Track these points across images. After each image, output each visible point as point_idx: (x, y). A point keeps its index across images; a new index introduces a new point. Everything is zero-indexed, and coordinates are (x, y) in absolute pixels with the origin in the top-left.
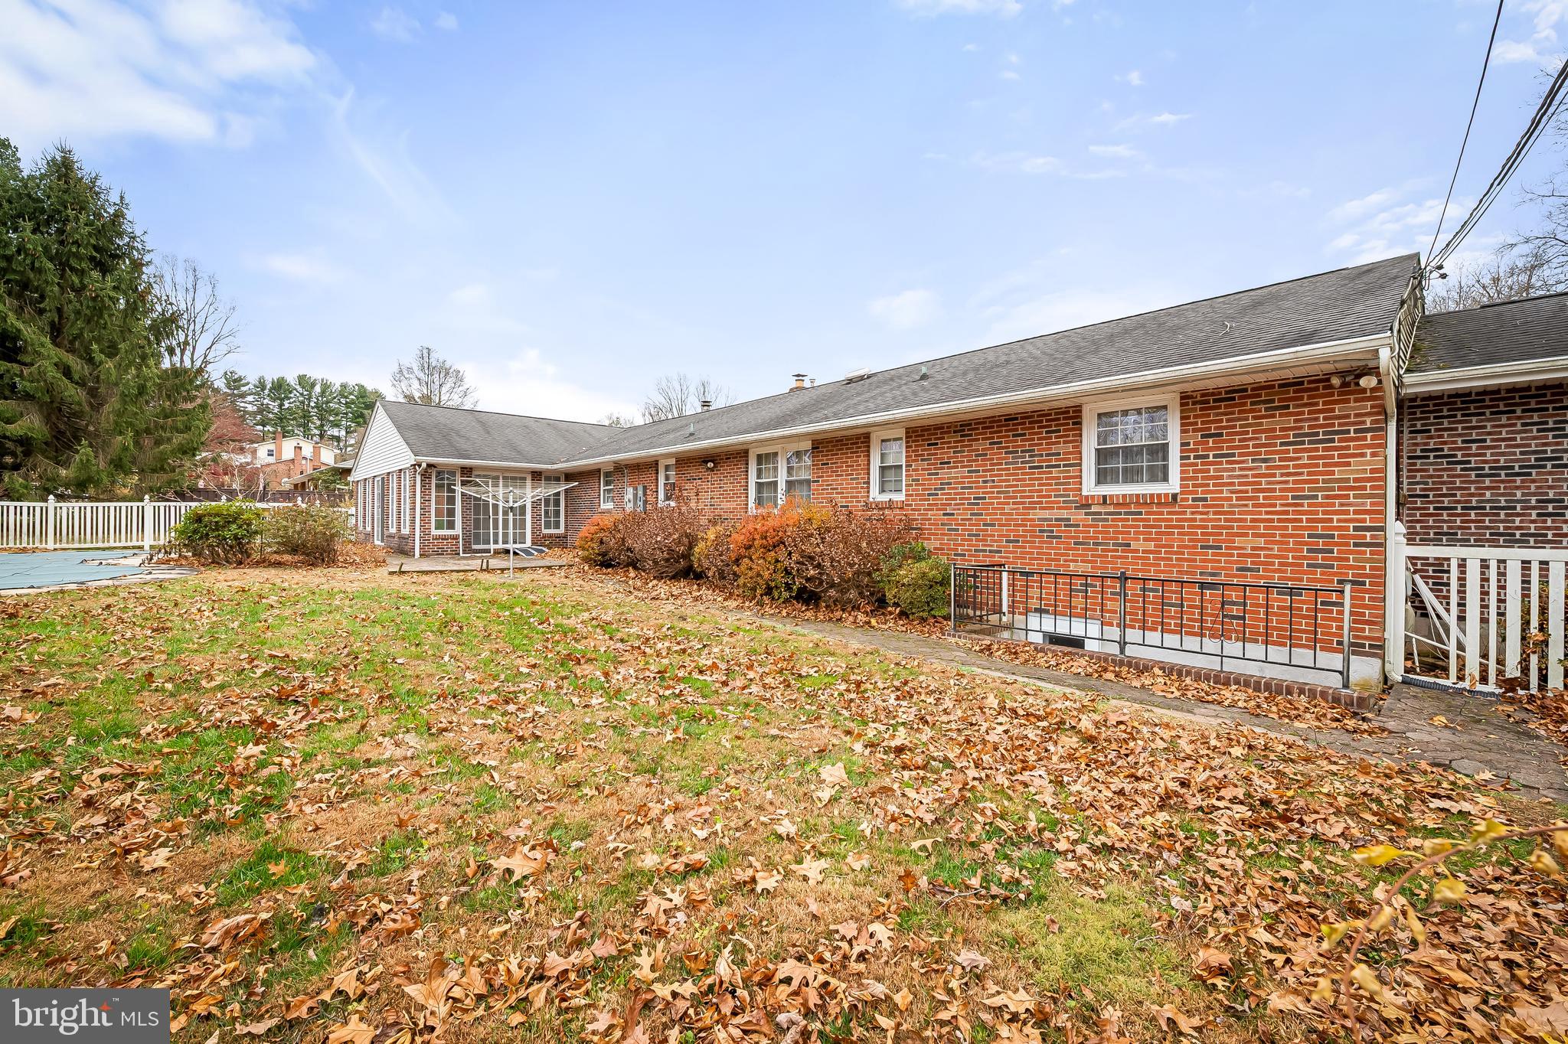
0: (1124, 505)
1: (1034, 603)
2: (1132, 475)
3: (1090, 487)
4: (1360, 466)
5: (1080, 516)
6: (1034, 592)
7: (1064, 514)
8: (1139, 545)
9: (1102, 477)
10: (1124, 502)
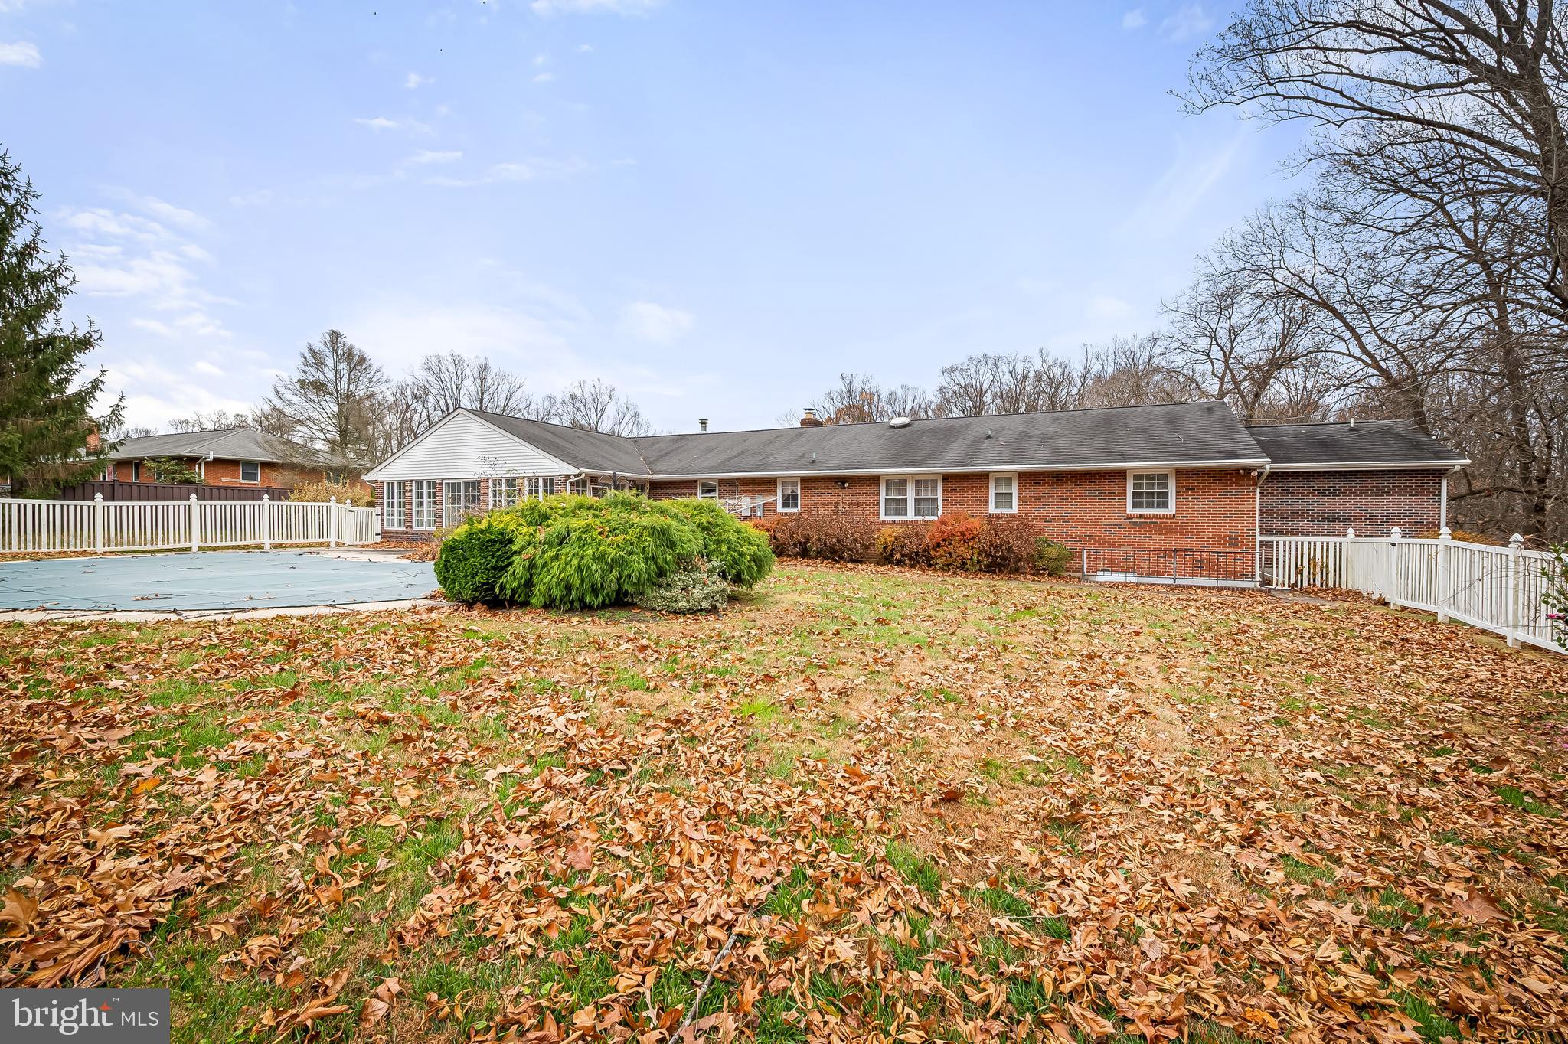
0: (1150, 518)
1: (1101, 566)
2: (1150, 505)
3: (1130, 510)
4: (1247, 506)
5: (1127, 523)
6: (1101, 561)
7: (1119, 522)
8: (1157, 537)
9: (1135, 505)
10: (1150, 517)
